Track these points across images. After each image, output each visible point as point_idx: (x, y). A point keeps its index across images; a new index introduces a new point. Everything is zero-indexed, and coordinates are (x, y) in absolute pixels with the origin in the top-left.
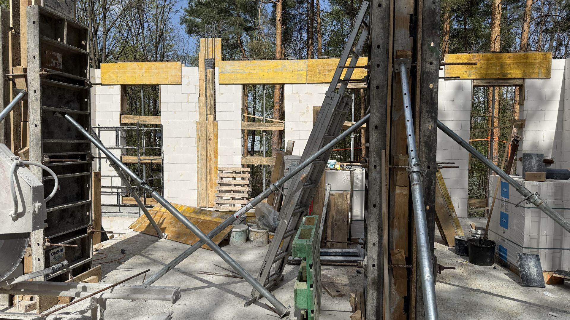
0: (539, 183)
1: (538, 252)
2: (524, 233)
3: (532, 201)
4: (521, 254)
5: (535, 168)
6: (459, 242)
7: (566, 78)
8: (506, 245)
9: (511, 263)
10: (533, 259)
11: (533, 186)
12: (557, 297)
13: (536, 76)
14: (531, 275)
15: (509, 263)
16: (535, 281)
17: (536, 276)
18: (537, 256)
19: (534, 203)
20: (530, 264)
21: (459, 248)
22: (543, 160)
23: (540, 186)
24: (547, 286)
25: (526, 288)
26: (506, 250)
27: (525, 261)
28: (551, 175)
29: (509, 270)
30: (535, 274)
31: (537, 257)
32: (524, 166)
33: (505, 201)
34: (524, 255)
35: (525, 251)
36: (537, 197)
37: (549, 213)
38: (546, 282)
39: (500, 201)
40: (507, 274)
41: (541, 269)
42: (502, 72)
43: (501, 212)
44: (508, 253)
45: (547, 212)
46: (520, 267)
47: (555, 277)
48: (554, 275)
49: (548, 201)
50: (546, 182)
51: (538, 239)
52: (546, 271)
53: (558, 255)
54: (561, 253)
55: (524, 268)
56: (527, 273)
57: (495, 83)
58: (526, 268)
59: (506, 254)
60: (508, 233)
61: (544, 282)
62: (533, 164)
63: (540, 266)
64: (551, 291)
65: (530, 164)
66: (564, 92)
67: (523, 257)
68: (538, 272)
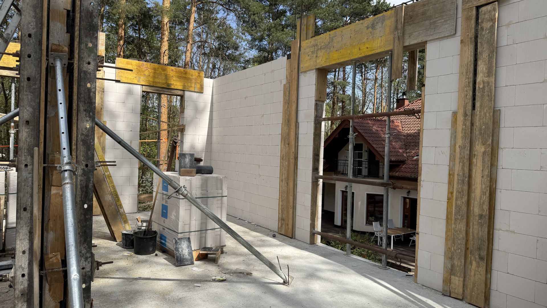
0: (190, 177)
1: (189, 235)
2: (179, 220)
3: (181, 192)
4: (177, 239)
5: (188, 166)
6: (126, 236)
7: (214, 94)
8: (166, 233)
9: (169, 248)
10: (185, 242)
11: (186, 180)
12: (201, 270)
13: (193, 89)
14: (183, 255)
15: (167, 248)
16: (187, 260)
17: (187, 256)
18: (189, 238)
19: (182, 194)
20: (183, 247)
21: (126, 241)
22: (194, 159)
23: (191, 180)
24: (196, 263)
25: (180, 267)
26: (166, 237)
27: (180, 244)
28: (200, 171)
29: (168, 255)
30: (187, 254)
31: (189, 240)
32: (180, 163)
33: (166, 195)
34: (179, 239)
35: (180, 236)
36: (184, 189)
37: (193, 202)
38: (194, 259)
39: (162, 195)
40: (165, 259)
41: (192, 249)
42: (166, 83)
43: (163, 205)
44: (167, 240)
45: (191, 201)
46: (176, 250)
47: (201, 254)
48: (201, 252)
49: (196, 193)
50: (196, 177)
51: (190, 224)
52: (195, 250)
53: (204, 235)
54: (206, 233)
55: (178, 251)
56: (181, 254)
57: (161, 91)
58: (180, 250)
59: (165, 241)
60: (167, 223)
61: (193, 259)
62: (186, 162)
63: (191, 247)
64: (197, 266)
65: (185, 162)
66: (213, 106)
67: (178, 241)
68: (189, 252)
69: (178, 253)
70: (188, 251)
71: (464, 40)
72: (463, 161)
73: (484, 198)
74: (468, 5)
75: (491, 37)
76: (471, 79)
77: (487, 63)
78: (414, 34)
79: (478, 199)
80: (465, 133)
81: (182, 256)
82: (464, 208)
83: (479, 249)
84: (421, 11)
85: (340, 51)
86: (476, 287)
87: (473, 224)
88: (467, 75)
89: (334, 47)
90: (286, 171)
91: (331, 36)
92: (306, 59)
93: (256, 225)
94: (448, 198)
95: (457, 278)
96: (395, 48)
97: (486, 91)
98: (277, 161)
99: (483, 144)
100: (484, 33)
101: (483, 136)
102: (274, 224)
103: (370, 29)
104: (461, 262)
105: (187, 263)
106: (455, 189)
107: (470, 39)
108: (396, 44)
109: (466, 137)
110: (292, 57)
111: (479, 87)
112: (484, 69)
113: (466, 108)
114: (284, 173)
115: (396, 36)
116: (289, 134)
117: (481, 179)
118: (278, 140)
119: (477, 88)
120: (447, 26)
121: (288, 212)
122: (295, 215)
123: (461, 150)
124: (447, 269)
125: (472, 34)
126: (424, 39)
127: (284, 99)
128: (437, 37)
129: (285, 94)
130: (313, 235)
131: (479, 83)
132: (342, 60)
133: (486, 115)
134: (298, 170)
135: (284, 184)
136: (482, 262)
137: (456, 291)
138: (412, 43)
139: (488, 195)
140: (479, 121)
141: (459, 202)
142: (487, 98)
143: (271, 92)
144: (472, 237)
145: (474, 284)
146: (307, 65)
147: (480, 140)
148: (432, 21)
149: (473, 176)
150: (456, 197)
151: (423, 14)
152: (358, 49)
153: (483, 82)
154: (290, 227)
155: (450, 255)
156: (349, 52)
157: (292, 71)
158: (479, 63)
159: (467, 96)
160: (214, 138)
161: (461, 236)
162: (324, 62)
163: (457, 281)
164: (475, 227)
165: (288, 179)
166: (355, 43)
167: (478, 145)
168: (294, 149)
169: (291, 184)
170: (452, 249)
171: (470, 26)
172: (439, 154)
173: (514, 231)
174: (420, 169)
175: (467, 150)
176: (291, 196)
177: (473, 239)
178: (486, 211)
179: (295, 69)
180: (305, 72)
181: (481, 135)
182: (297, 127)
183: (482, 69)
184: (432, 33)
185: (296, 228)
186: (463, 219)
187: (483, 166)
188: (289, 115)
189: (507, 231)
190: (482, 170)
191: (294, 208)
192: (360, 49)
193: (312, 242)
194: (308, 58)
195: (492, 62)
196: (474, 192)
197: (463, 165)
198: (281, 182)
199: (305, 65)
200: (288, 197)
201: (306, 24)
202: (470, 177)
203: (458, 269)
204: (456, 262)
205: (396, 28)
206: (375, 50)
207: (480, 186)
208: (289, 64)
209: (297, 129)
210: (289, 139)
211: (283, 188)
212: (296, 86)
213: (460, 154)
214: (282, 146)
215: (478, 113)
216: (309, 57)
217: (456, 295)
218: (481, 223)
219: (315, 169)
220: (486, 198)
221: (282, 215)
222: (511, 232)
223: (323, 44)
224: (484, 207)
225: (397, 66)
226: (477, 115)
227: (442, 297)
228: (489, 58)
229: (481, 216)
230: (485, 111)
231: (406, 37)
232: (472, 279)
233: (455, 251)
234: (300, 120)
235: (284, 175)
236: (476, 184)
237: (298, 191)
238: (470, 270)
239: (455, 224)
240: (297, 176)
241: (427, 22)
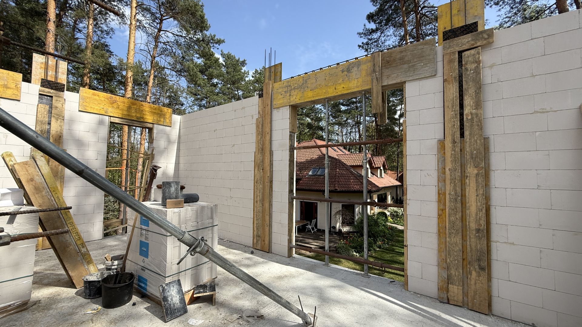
0: (179, 209)
1: (179, 276)
2: (166, 262)
4: (164, 285)
5: (174, 196)
6: (89, 284)
7: (181, 128)
8: (146, 275)
9: (152, 294)
10: (175, 286)
11: (174, 213)
12: (201, 322)
13: (162, 123)
14: (174, 305)
16: (178, 309)
17: (179, 304)
18: (179, 281)
20: (173, 293)
21: (90, 291)
22: (179, 187)
23: (180, 213)
24: (189, 308)
27: (168, 291)
30: (178, 301)
32: (164, 193)
34: (167, 285)
35: (168, 280)
41: (183, 292)
43: (141, 241)
44: (148, 283)
46: (164, 301)
47: (195, 297)
48: (195, 295)
52: (186, 292)
55: (167, 300)
58: (169, 299)
59: (146, 285)
61: (186, 305)
62: (172, 191)
63: (182, 290)
64: (193, 315)
66: (180, 138)
68: (181, 298)
69: (167, 303)
70: (180, 297)
71: (448, 79)
72: (455, 182)
73: (481, 214)
74: (449, 50)
75: (476, 77)
76: (458, 111)
77: (474, 98)
78: (393, 76)
79: (474, 216)
80: (455, 157)
81: (172, 306)
82: (459, 224)
83: (479, 260)
84: (398, 57)
85: (315, 90)
86: (478, 295)
87: (470, 237)
88: (453, 108)
89: (308, 87)
90: (261, 193)
91: (305, 79)
92: (279, 98)
93: (229, 242)
94: (438, 214)
95: (456, 287)
96: (374, 87)
97: (474, 121)
98: (250, 185)
99: (476, 167)
100: (468, 73)
101: (475, 160)
102: (249, 240)
103: (346, 73)
104: (459, 272)
105: (180, 313)
106: (447, 207)
107: (454, 78)
108: (374, 84)
109: (456, 161)
110: (264, 96)
111: (467, 118)
112: (472, 103)
113: (454, 136)
114: (258, 195)
115: (375, 77)
116: (263, 161)
117: (475, 197)
118: (251, 166)
119: (465, 119)
120: (427, 68)
121: (264, 229)
122: (272, 232)
123: (451, 173)
124: (442, 278)
125: (456, 73)
126: (403, 80)
127: (257, 131)
128: (418, 78)
129: (257, 126)
130: (290, 249)
131: (467, 115)
132: (313, 99)
133: (477, 143)
134: (273, 192)
135: (259, 204)
136: (483, 272)
137: (456, 299)
138: (390, 83)
139: (484, 211)
140: (469, 147)
141: (453, 218)
142: (477, 127)
143: (242, 125)
144: (469, 249)
145: (475, 293)
146: (281, 102)
147: (472, 163)
148: (410, 65)
149: (467, 195)
150: (449, 214)
151: (401, 59)
152: (334, 88)
153: (471, 114)
154: (267, 242)
155: (445, 265)
156: (324, 91)
157: (265, 108)
158: (466, 98)
159: (454, 125)
161: (458, 248)
162: (298, 99)
163: (455, 290)
164: (473, 240)
165: (263, 200)
166: (330, 84)
167: (470, 168)
168: (269, 174)
169: (267, 205)
170: (448, 260)
171: (454, 67)
172: (426, 176)
173: (513, 243)
174: (405, 189)
175: (458, 172)
176: (267, 215)
177: (471, 251)
178: (484, 226)
179: (268, 105)
180: (278, 108)
181: (473, 159)
182: (271, 155)
183: (469, 103)
184: (411, 75)
185: (273, 244)
186: (458, 233)
187: (477, 186)
188: (263, 145)
189: (505, 243)
190: (476, 190)
191: (270, 226)
192: (335, 89)
193: (290, 255)
194: (280, 96)
195: (479, 97)
196: (469, 209)
197: (455, 185)
198: (255, 203)
199: (278, 102)
200: (263, 216)
201: (274, 71)
202: (463, 196)
203: (456, 278)
204: (453, 272)
205: (374, 71)
206: (352, 89)
207: (475, 203)
208: (261, 101)
209: (272, 157)
210: (263, 165)
211: (258, 208)
212: (269, 120)
213: (451, 176)
214: (256, 171)
215: (468, 140)
216: (282, 96)
217: (456, 302)
218: (479, 236)
219: (291, 191)
220: (483, 214)
221: (257, 232)
222: (510, 243)
223: (296, 85)
224: (481, 222)
225: (377, 102)
226: (466, 142)
227: (440, 304)
228: (475, 94)
229: (478, 231)
230: (475, 138)
231: (384, 78)
232: (473, 287)
233: (452, 262)
234: (274, 148)
235: (258, 197)
236: (470, 202)
237: (273, 211)
238: (470, 279)
239: (450, 237)
240: (272, 197)
241: (406, 66)
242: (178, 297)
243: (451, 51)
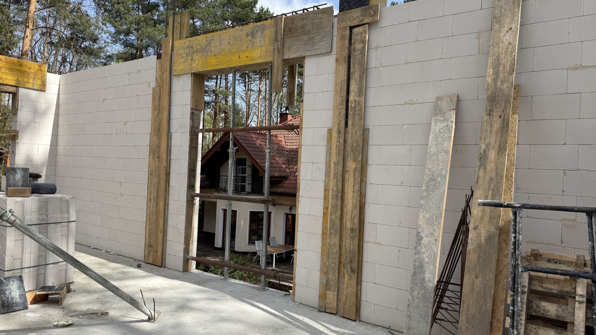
0: (23, 198)
1: (21, 272)
2: (5, 254)
3: (5, 218)
4: (2, 279)
5: (20, 183)
7: (60, 94)
10: (15, 281)
11: (16, 202)
12: (39, 315)
13: (31, 86)
14: (12, 299)
16: (17, 304)
17: (18, 299)
18: (21, 277)
19: (7, 221)
20: (12, 288)
22: (28, 174)
23: (24, 202)
24: (30, 307)
25: (7, 314)
27: (7, 285)
28: (37, 190)
30: (17, 297)
32: (8, 181)
34: (6, 279)
35: (7, 274)
36: (10, 214)
37: (24, 230)
38: (29, 302)
41: (24, 290)
45: (21, 229)
47: (39, 295)
48: (38, 293)
49: (31, 217)
50: (30, 198)
51: (22, 259)
52: (30, 291)
53: (43, 271)
54: (45, 269)
55: (5, 294)
56: (8, 298)
58: (7, 293)
61: (27, 303)
62: (17, 179)
63: (23, 287)
64: (33, 311)
65: (14, 179)
66: (59, 108)
67: (4, 281)
68: (21, 294)
69: (4, 296)
70: (20, 292)
71: (339, 59)
72: (337, 177)
73: (355, 212)
74: (342, 24)
75: (362, 58)
76: (344, 97)
77: (358, 83)
78: (294, 47)
79: (350, 213)
80: (339, 150)
81: (10, 299)
82: (338, 222)
83: (351, 262)
84: (300, 25)
85: (218, 57)
86: (348, 300)
87: (346, 237)
88: (341, 93)
89: (211, 51)
90: (155, 189)
91: (208, 39)
92: (180, 61)
93: (116, 255)
94: (323, 213)
95: (331, 293)
96: (275, 60)
97: (357, 110)
98: (144, 177)
99: (355, 161)
100: (356, 54)
101: (354, 153)
102: (139, 252)
103: (250, 37)
104: (335, 276)
105: (18, 308)
106: (329, 205)
107: (344, 58)
108: (276, 57)
109: (339, 154)
110: (162, 57)
111: (351, 106)
112: (356, 89)
113: (340, 125)
114: (152, 191)
115: (276, 47)
116: (159, 146)
117: (352, 194)
118: (145, 152)
119: (349, 107)
120: (323, 43)
121: (157, 237)
122: (166, 240)
123: (335, 166)
124: (323, 284)
125: (345, 53)
126: (303, 54)
127: (153, 104)
128: (315, 53)
129: (154, 98)
130: (186, 261)
131: (351, 102)
132: (220, 67)
133: (357, 133)
134: (171, 188)
135: (153, 203)
136: (353, 274)
137: (331, 306)
138: (291, 57)
139: (358, 209)
140: (351, 138)
141: (333, 217)
142: (358, 117)
143: (137, 96)
144: (344, 250)
145: (346, 297)
146: (181, 67)
147: (352, 157)
148: (310, 36)
149: (346, 191)
150: (331, 212)
151: (302, 28)
152: (237, 56)
153: (355, 101)
154: (159, 254)
155: (325, 271)
156: (228, 59)
157: (163, 73)
158: (352, 82)
159: (340, 114)
160: (61, 149)
161: (335, 250)
162: (200, 66)
163: (331, 295)
164: (348, 240)
165: (157, 198)
166: (234, 50)
167: (350, 161)
168: (165, 164)
169: (161, 204)
170: (327, 263)
171: (344, 45)
172: (316, 170)
173: (380, 243)
174: (299, 184)
175: (340, 166)
176: (161, 217)
177: (346, 252)
178: (357, 225)
179: (166, 71)
180: (179, 75)
181: (353, 152)
182: (169, 138)
183: (354, 88)
184: (310, 49)
185: (167, 255)
186: (337, 233)
187: (354, 182)
188: (160, 124)
189: (374, 243)
190: (353, 186)
191: (165, 232)
192: (239, 58)
193: (186, 269)
194: (181, 60)
195: (362, 82)
196: (346, 207)
197: (337, 181)
198: (148, 202)
199: (179, 68)
200: (157, 220)
201: (180, 22)
202: (343, 192)
203: (332, 283)
204: (330, 276)
205: (276, 40)
206: (256, 59)
207: (352, 200)
208: (159, 65)
209: (169, 141)
210: (159, 152)
211: (152, 209)
212: (167, 91)
213: (335, 170)
214: (151, 160)
215: (350, 131)
216: (183, 60)
217: (331, 310)
218: (352, 236)
219: (191, 186)
220: (356, 212)
221: (150, 241)
222: (378, 243)
223: (199, 47)
224: (355, 221)
225: (277, 80)
226: (349, 133)
227: (318, 313)
228: (360, 79)
229: (352, 230)
230: (356, 129)
231: (286, 50)
232: (345, 292)
233: (330, 265)
234: (173, 130)
235: (152, 194)
236: (348, 198)
237: (169, 212)
238: (343, 283)
239: (330, 238)
240: (168, 195)
241: (306, 37)
242: (18, 292)
243: (343, 25)
